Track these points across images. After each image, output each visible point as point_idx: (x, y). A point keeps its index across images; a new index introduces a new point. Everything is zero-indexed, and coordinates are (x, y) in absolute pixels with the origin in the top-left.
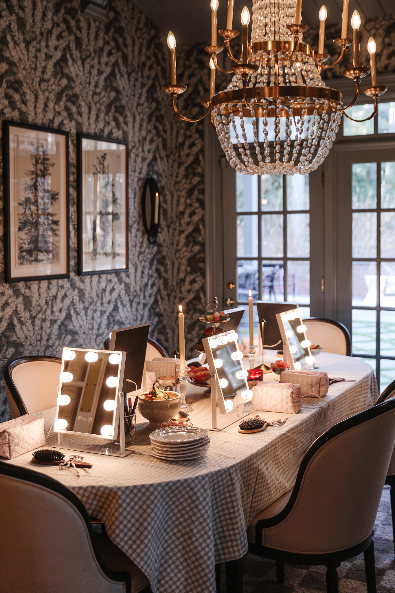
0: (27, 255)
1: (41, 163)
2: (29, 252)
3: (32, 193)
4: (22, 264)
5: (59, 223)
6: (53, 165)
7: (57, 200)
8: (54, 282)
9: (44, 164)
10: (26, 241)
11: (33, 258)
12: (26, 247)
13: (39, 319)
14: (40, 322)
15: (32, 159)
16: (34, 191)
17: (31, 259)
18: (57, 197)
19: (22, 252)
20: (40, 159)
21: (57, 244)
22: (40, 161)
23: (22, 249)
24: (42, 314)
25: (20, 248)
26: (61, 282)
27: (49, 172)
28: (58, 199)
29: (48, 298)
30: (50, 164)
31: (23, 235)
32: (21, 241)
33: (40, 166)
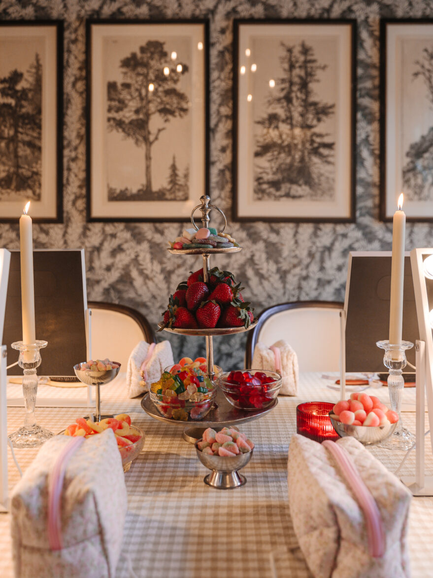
0: (270, 187)
1: (300, 67)
2: (276, 185)
3: (282, 107)
4: (260, 199)
5: (335, 147)
6: (324, 68)
7: (331, 115)
8: (327, 228)
9: (306, 68)
10: (269, 171)
11: (282, 192)
12: (269, 177)
13: (294, 276)
14: (296, 279)
15: (282, 63)
16: (285, 104)
17: (278, 194)
18: (331, 110)
19: (260, 184)
20: (297, 62)
21: (331, 176)
22: (297, 65)
23: (261, 181)
24: (302, 270)
25: (259, 180)
26: (340, 229)
27: (316, 78)
28: (333, 113)
29: (314, 249)
30: (318, 68)
31: (264, 162)
32: (259, 170)
33: (297, 71)
